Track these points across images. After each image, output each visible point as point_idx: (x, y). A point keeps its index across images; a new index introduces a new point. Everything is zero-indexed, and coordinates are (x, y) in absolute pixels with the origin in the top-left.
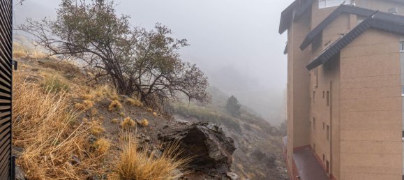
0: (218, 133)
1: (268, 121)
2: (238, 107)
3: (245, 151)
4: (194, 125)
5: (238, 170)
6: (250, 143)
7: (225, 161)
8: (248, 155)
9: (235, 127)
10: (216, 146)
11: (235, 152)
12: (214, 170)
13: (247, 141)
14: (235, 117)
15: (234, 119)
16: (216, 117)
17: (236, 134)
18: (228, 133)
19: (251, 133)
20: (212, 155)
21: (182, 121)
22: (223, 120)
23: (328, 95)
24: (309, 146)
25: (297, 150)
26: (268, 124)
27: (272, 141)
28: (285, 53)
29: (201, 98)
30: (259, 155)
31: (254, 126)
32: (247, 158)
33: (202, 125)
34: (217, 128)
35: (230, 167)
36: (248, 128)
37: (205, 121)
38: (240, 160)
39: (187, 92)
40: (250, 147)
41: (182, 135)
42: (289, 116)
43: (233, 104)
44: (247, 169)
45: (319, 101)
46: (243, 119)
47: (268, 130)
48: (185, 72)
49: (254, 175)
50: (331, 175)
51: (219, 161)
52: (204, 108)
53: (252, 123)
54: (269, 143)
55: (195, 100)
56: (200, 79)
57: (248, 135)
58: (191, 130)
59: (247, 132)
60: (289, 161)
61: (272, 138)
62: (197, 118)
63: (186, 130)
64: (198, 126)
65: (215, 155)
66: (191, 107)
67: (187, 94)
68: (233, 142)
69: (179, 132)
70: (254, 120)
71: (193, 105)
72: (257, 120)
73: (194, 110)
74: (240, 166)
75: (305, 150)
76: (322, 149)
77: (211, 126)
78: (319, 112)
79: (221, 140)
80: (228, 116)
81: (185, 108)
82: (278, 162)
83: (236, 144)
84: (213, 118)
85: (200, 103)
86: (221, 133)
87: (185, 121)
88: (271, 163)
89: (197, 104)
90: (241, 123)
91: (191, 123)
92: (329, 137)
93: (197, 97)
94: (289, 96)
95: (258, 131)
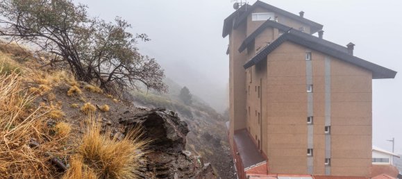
0: (174, 118)
1: (214, 108)
2: (190, 97)
3: (196, 133)
4: (153, 110)
5: (191, 149)
6: (200, 128)
7: (180, 142)
8: (199, 137)
9: (188, 113)
10: (172, 129)
11: (188, 134)
12: (171, 149)
13: (198, 125)
14: (187, 105)
15: (187, 107)
16: (171, 105)
17: (189, 120)
18: (182, 119)
19: (201, 119)
20: (169, 136)
21: (141, 107)
22: (177, 107)
23: (259, 89)
24: (246, 129)
25: (237, 132)
26: (214, 111)
27: (219, 126)
28: (227, 53)
29: (158, 87)
30: (208, 137)
31: (203, 113)
32: (198, 140)
33: (161, 111)
34: (173, 113)
35: (184, 146)
36: (198, 114)
37: (162, 107)
38: (193, 142)
39: (146, 82)
40: (200, 130)
41: (142, 119)
42: (231, 105)
43: (185, 93)
44: (198, 149)
45: (253, 94)
46: (193, 107)
47: (214, 116)
48: (143, 65)
49: (204, 153)
50: (261, 150)
51: (176, 141)
52: (160, 96)
53: (202, 110)
54: (216, 127)
55: (152, 89)
56: (157, 71)
57: (199, 120)
58: (150, 115)
59: (197, 118)
60: (231, 141)
61: (218, 123)
62: (154, 105)
63: (146, 115)
64: (157, 112)
65: (172, 136)
66: (148, 95)
67: (146, 84)
68: (186, 125)
69: (140, 117)
70: (204, 108)
71: (150, 94)
72: (206, 109)
73: (151, 98)
74: (192, 146)
75: (242, 132)
76: (255, 131)
77: (168, 112)
78: (253, 103)
79: (177, 124)
80: (181, 104)
81: (143, 96)
82: (223, 142)
83: (189, 127)
84: (170, 105)
85: (157, 92)
86: (176, 118)
87: (144, 108)
88: (217, 143)
89: (154, 93)
90: (193, 110)
91: (149, 109)
92: (260, 122)
93: (155, 87)
94: (231, 89)
95: (207, 117)
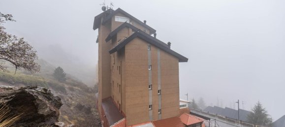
0: (47, 94)
1: (86, 84)
2: (64, 75)
3: (69, 106)
4: (21, 88)
5: (64, 120)
6: (73, 100)
7: (54, 115)
8: (72, 108)
9: (62, 89)
10: (45, 104)
11: (62, 107)
12: (43, 123)
13: (71, 98)
14: (61, 82)
15: (61, 84)
16: (44, 83)
17: (63, 95)
18: (55, 94)
19: (74, 93)
20: (41, 112)
21: (7, 87)
22: (50, 84)
23: (120, 68)
24: (111, 97)
25: (104, 101)
26: (86, 86)
27: (89, 97)
29: (30, 67)
30: (80, 107)
31: (76, 88)
32: (71, 110)
33: (31, 88)
34: (45, 90)
35: (57, 118)
36: (72, 89)
37: (34, 85)
38: (65, 113)
39: (13, 61)
40: (73, 102)
41: (7, 99)
42: (99, 80)
43: (59, 73)
44: (71, 118)
45: (115, 71)
46: (67, 83)
47: (86, 90)
48: (11, 44)
49: (76, 121)
50: (122, 111)
51: (48, 116)
52: (32, 76)
53: (75, 86)
54: (87, 98)
55: (23, 69)
56: (28, 52)
57: (72, 94)
58: (18, 93)
59: (71, 92)
60: (100, 108)
61: (89, 95)
62: (23, 83)
63: (13, 94)
64: (27, 90)
65: (44, 111)
66: (17, 75)
67: (14, 63)
68: (60, 99)
69: (3, 96)
71: (21, 73)
72: (80, 84)
73: (21, 77)
74: (66, 117)
75: (108, 100)
76: (117, 98)
77: (40, 89)
78: (116, 78)
79: (49, 99)
80: (55, 82)
81: (10, 77)
82: (93, 109)
83: (62, 101)
84: (42, 84)
85: (28, 72)
86: (49, 94)
87: (10, 87)
88: (88, 111)
89: (24, 73)
90: (66, 86)
91: (18, 88)
92: (120, 91)
93: (25, 66)
94: (99, 69)
95: (79, 91)
